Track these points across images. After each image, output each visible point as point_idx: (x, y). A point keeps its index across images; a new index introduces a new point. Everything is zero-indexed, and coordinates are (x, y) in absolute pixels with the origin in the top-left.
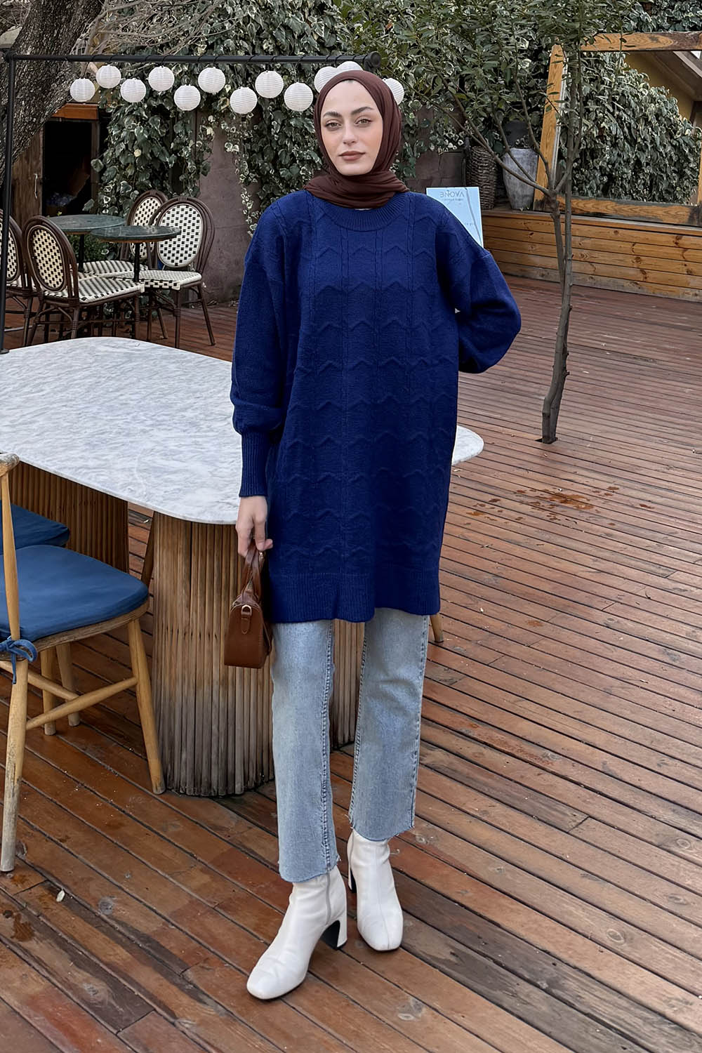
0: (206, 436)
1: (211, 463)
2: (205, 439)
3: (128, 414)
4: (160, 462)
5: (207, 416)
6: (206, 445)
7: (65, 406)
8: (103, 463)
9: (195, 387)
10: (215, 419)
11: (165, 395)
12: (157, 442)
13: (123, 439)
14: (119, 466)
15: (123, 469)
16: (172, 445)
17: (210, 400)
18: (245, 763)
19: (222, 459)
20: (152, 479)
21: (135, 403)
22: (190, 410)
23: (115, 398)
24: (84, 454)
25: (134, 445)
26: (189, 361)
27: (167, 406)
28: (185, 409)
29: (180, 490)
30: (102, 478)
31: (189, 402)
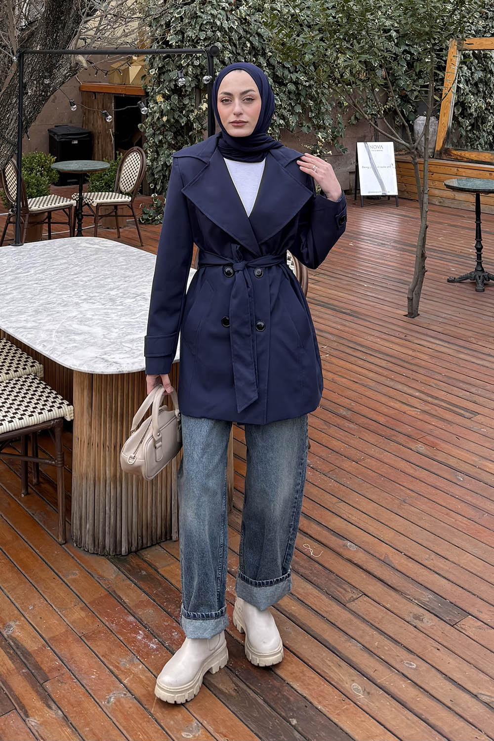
0: (117, 309)
1: (108, 329)
2: (114, 311)
3: (73, 291)
4: (75, 326)
5: (124, 294)
6: (113, 315)
7: (36, 283)
8: (37, 325)
9: (128, 273)
10: (128, 297)
11: (106, 278)
12: (81, 312)
13: (61, 309)
14: (45, 328)
15: (47, 330)
16: (89, 315)
17: (133, 283)
18: (129, 534)
19: (117, 326)
20: (63, 339)
21: (82, 283)
22: (115, 290)
23: (72, 279)
24: (29, 318)
25: (65, 313)
26: (134, 256)
27: (102, 286)
28: (112, 289)
29: (76, 347)
30: (30, 336)
31: (118, 284)
